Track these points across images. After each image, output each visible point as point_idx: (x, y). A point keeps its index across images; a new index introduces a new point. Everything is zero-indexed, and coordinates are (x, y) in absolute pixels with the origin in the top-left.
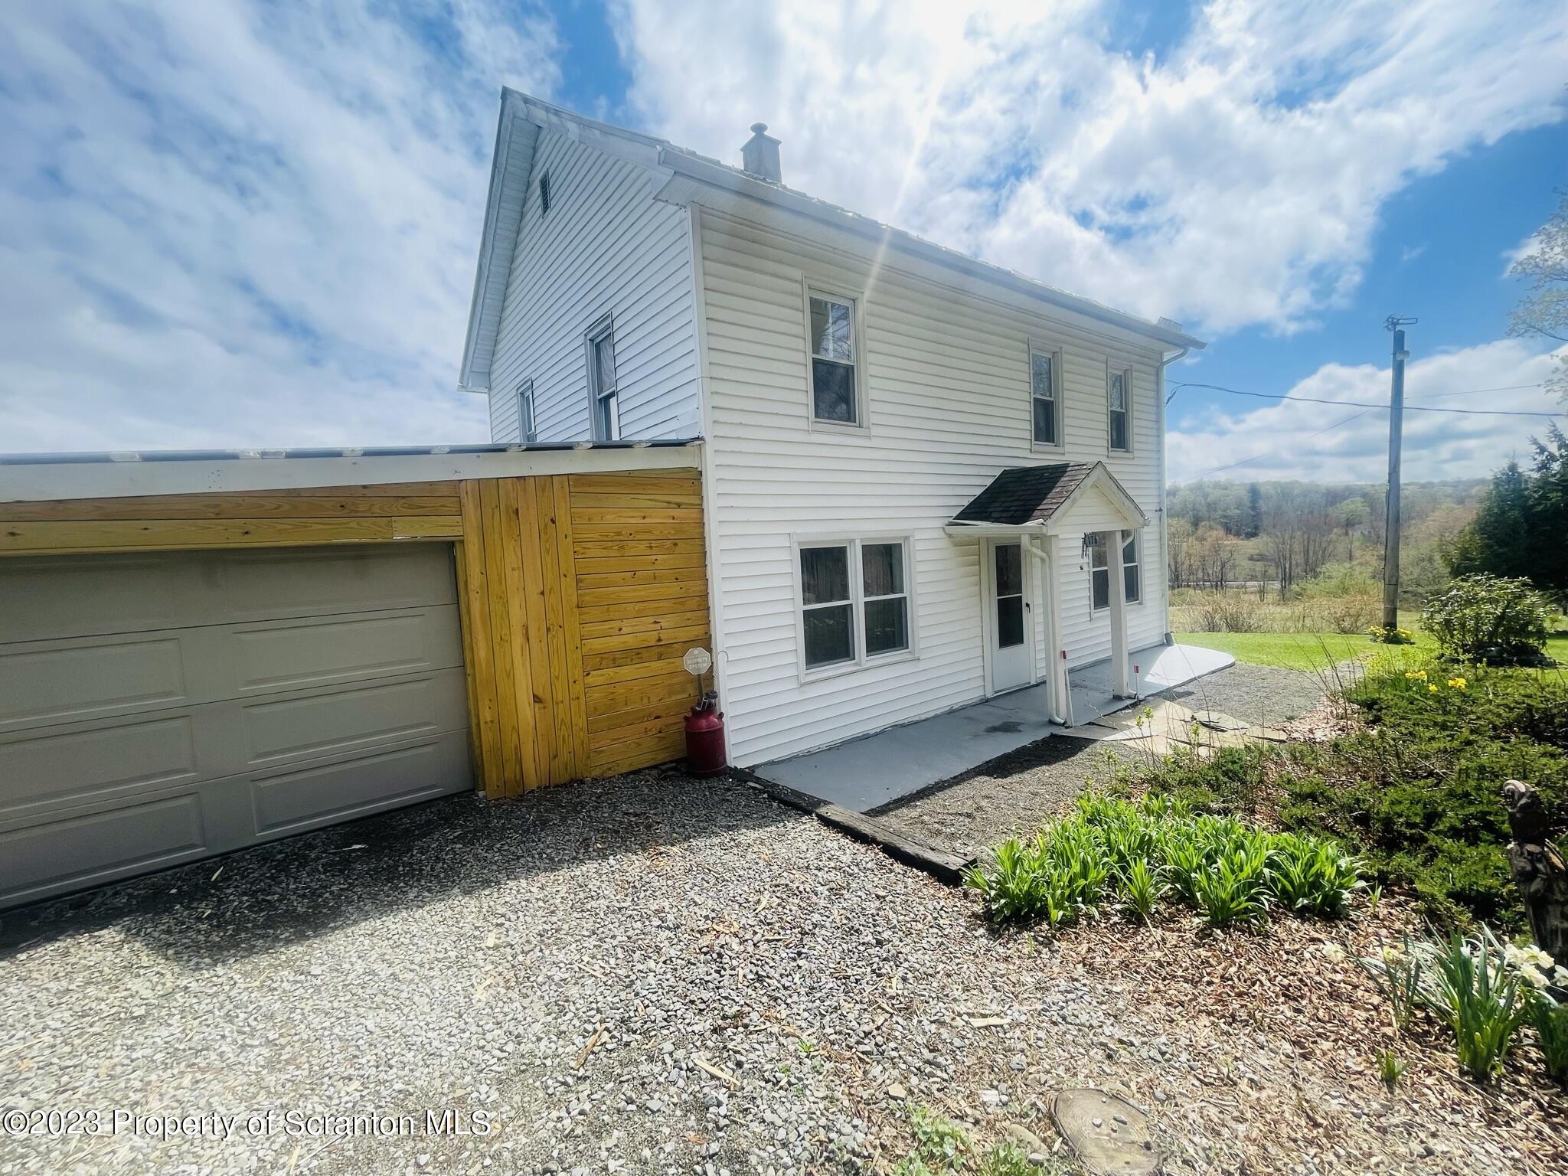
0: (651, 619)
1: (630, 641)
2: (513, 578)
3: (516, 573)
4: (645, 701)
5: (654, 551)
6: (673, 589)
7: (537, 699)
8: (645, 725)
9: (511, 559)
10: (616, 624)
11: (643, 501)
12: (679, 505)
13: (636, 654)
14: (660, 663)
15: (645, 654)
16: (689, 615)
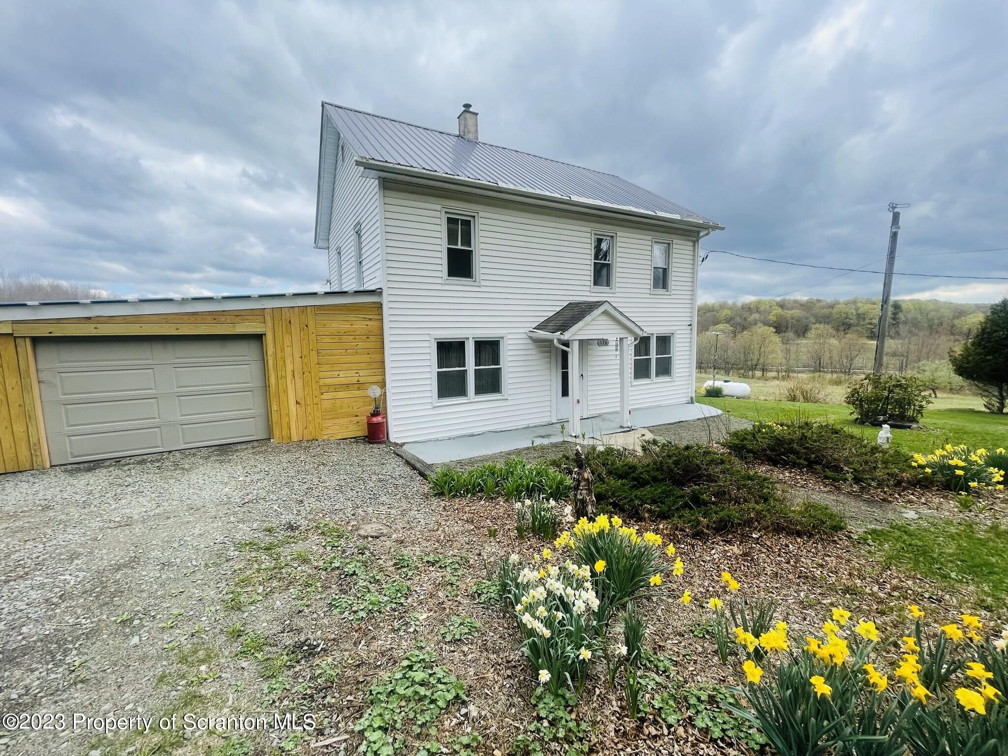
0: (355, 371)
1: (343, 381)
2: (288, 350)
3: (289, 348)
4: (351, 408)
5: (357, 340)
6: (366, 358)
7: (297, 403)
8: (350, 419)
9: (287, 342)
10: (338, 373)
11: (351, 317)
12: (370, 319)
13: (347, 386)
14: (358, 392)
15: (351, 387)
16: (373, 371)
